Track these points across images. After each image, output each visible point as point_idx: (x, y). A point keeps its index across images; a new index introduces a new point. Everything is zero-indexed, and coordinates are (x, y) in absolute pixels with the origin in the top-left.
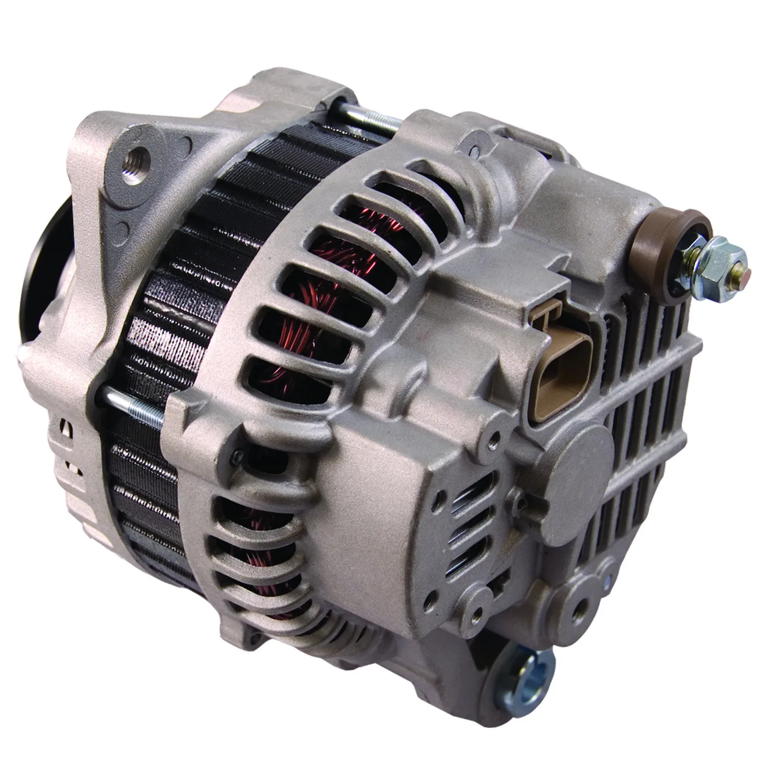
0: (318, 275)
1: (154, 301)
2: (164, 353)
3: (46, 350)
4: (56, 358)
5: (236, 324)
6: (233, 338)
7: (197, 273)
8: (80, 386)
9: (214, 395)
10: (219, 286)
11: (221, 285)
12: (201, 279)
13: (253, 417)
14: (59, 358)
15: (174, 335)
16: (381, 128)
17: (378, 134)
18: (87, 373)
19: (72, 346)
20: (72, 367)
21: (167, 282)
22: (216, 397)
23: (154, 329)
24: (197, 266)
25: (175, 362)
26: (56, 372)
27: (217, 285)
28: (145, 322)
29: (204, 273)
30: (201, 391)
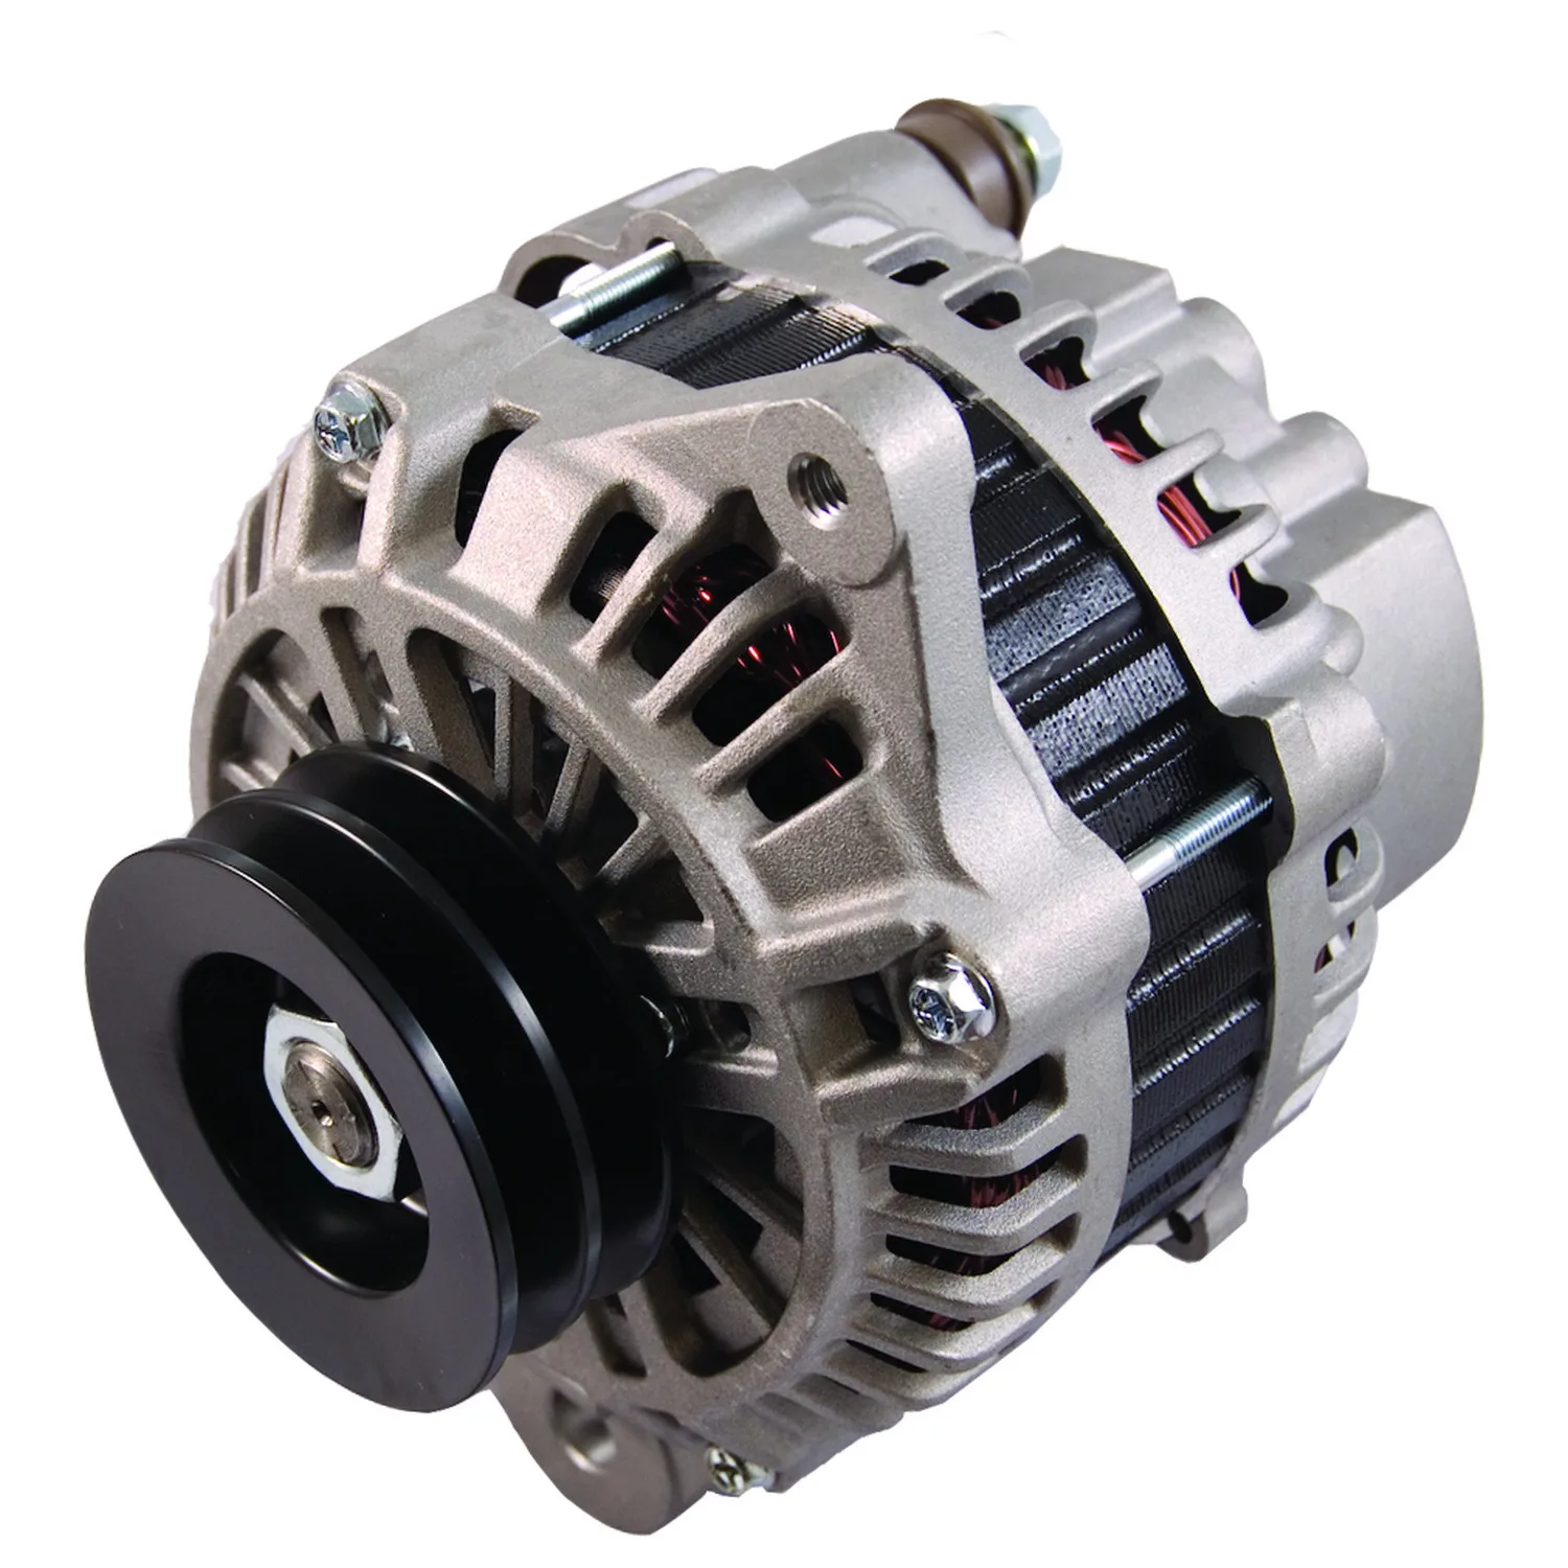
0: (1122, 404)
1: (1017, 679)
2: (1119, 727)
3: (1009, 926)
4: (1039, 915)
5: (1167, 556)
6: (1188, 577)
7: (1007, 579)
8: (1123, 896)
9: (1248, 683)
10: (1052, 558)
11: (1054, 554)
12: (1020, 579)
13: (1320, 645)
14: (1045, 908)
15: (1104, 683)
16: (623, 297)
17: (622, 314)
18: (1106, 869)
19: (1028, 874)
20: (1077, 891)
21: (1002, 632)
22: (1253, 683)
23: (1070, 712)
24: (1001, 564)
25: (1144, 718)
26: (1069, 929)
27: (1048, 561)
28: (1048, 719)
29: (1012, 566)
30: (1233, 700)
